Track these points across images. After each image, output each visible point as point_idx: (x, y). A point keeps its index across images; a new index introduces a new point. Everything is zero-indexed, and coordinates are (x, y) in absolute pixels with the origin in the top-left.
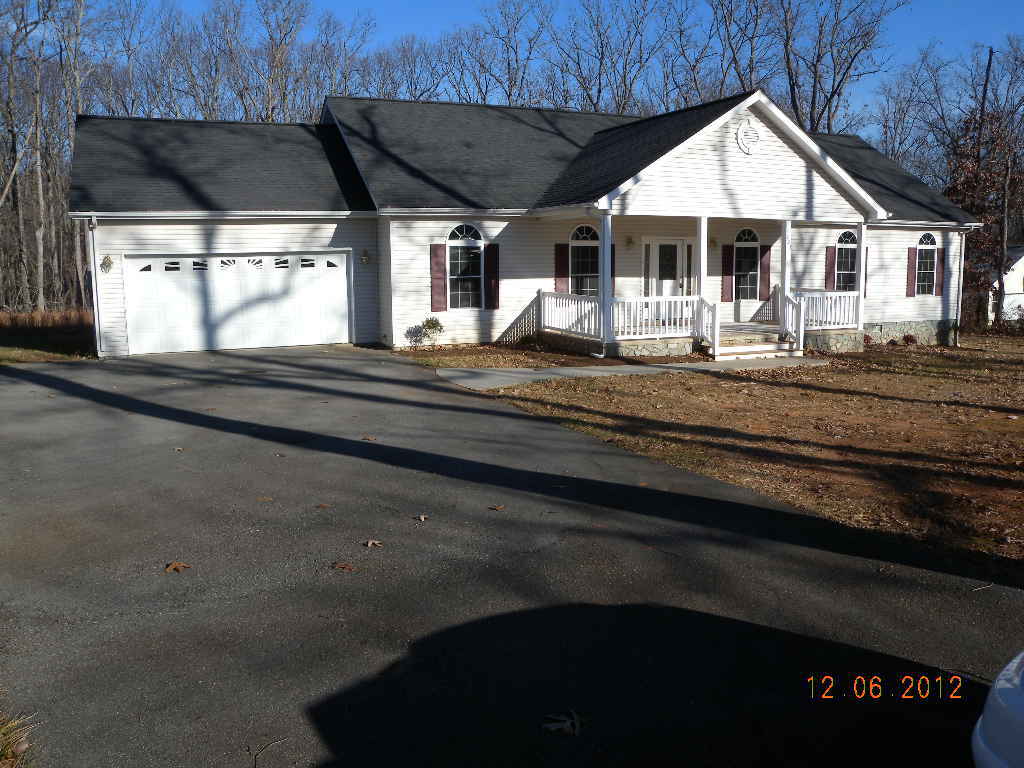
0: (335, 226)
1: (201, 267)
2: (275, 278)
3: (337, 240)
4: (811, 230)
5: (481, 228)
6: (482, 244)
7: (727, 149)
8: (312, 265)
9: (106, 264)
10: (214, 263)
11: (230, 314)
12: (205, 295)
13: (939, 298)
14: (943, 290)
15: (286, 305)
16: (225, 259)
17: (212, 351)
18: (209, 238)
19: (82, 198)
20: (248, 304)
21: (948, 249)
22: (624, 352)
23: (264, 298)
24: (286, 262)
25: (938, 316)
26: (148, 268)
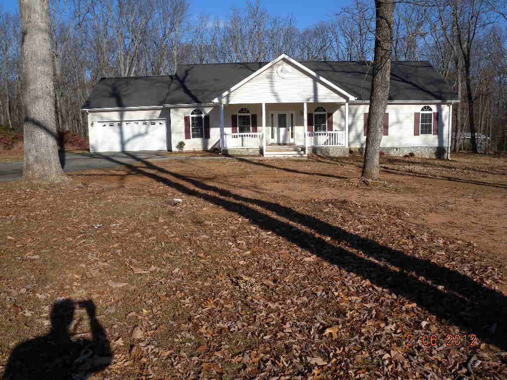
0: (160, 111)
1: (120, 125)
2: (143, 128)
3: (161, 116)
4: (356, 106)
5: (203, 110)
6: (203, 116)
7: (273, 77)
8: (154, 124)
9: (92, 124)
10: (124, 124)
11: (129, 140)
12: (121, 133)
13: (436, 136)
14: (439, 132)
15: (147, 137)
16: (127, 122)
17: (123, 152)
18: (122, 116)
19: (88, 105)
20: (135, 137)
21: (441, 113)
22: (230, 153)
23: (140, 135)
24: (146, 123)
25: (436, 144)
26: (105, 126)
